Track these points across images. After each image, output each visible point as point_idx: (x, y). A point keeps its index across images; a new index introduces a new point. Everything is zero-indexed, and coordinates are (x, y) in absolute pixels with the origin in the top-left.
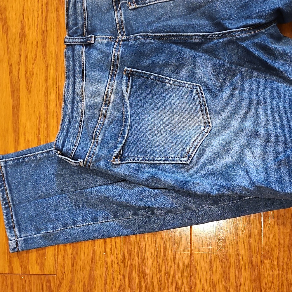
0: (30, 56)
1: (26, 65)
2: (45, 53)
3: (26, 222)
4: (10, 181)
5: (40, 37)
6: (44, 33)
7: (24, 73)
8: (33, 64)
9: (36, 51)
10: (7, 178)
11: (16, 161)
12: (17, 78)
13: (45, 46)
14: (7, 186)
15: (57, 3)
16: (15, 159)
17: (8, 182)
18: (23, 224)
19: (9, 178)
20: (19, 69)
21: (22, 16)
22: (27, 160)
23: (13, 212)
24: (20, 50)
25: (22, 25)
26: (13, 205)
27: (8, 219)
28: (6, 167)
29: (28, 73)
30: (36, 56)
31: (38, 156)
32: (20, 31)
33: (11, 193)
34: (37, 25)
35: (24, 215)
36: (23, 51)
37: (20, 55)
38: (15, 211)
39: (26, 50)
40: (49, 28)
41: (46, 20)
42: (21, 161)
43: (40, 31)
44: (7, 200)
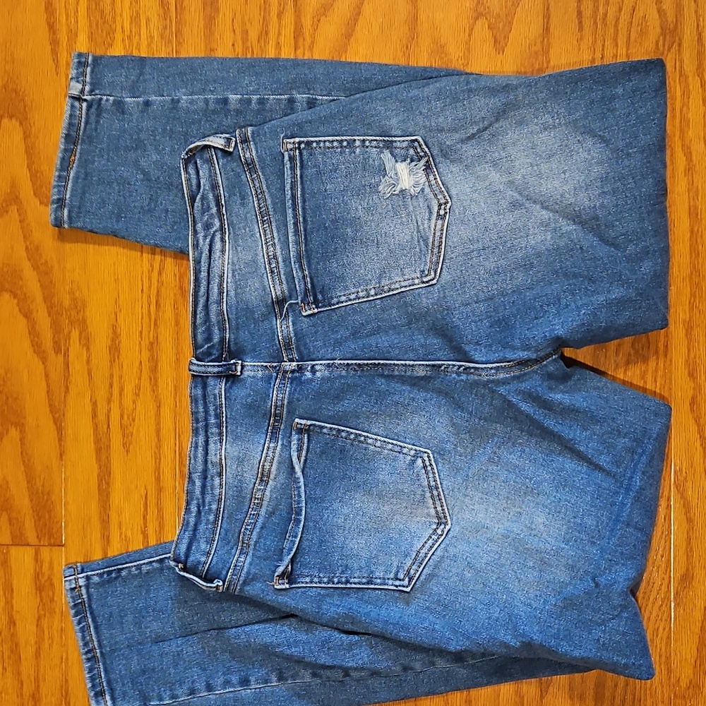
0: (129, 389)
1: (120, 402)
2: (154, 382)
3: (123, 685)
4: (96, 613)
5: (146, 355)
6: (153, 346)
7: (118, 417)
8: (134, 402)
9: (140, 379)
10: (90, 606)
11: (105, 576)
12: (105, 427)
13: (154, 369)
14: (90, 620)
15: (175, 295)
16: (104, 573)
17: (92, 613)
18: (118, 688)
19: (94, 606)
20: (109, 411)
21: (113, 315)
22: (124, 573)
23: (101, 666)
24: (112, 376)
25: (115, 332)
26: (101, 653)
27: (92, 679)
28: (87, 587)
29: (126, 417)
30: (138, 387)
31: (145, 568)
32: (110, 343)
33: (97, 633)
34: (141, 332)
35: (120, 672)
36: (116, 379)
37: (111, 386)
38: (104, 664)
39: (121, 377)
40: (160, 338)
41: (155, 324)
42: (113, 575)
43: (145, 343)
44: (91, 646)
